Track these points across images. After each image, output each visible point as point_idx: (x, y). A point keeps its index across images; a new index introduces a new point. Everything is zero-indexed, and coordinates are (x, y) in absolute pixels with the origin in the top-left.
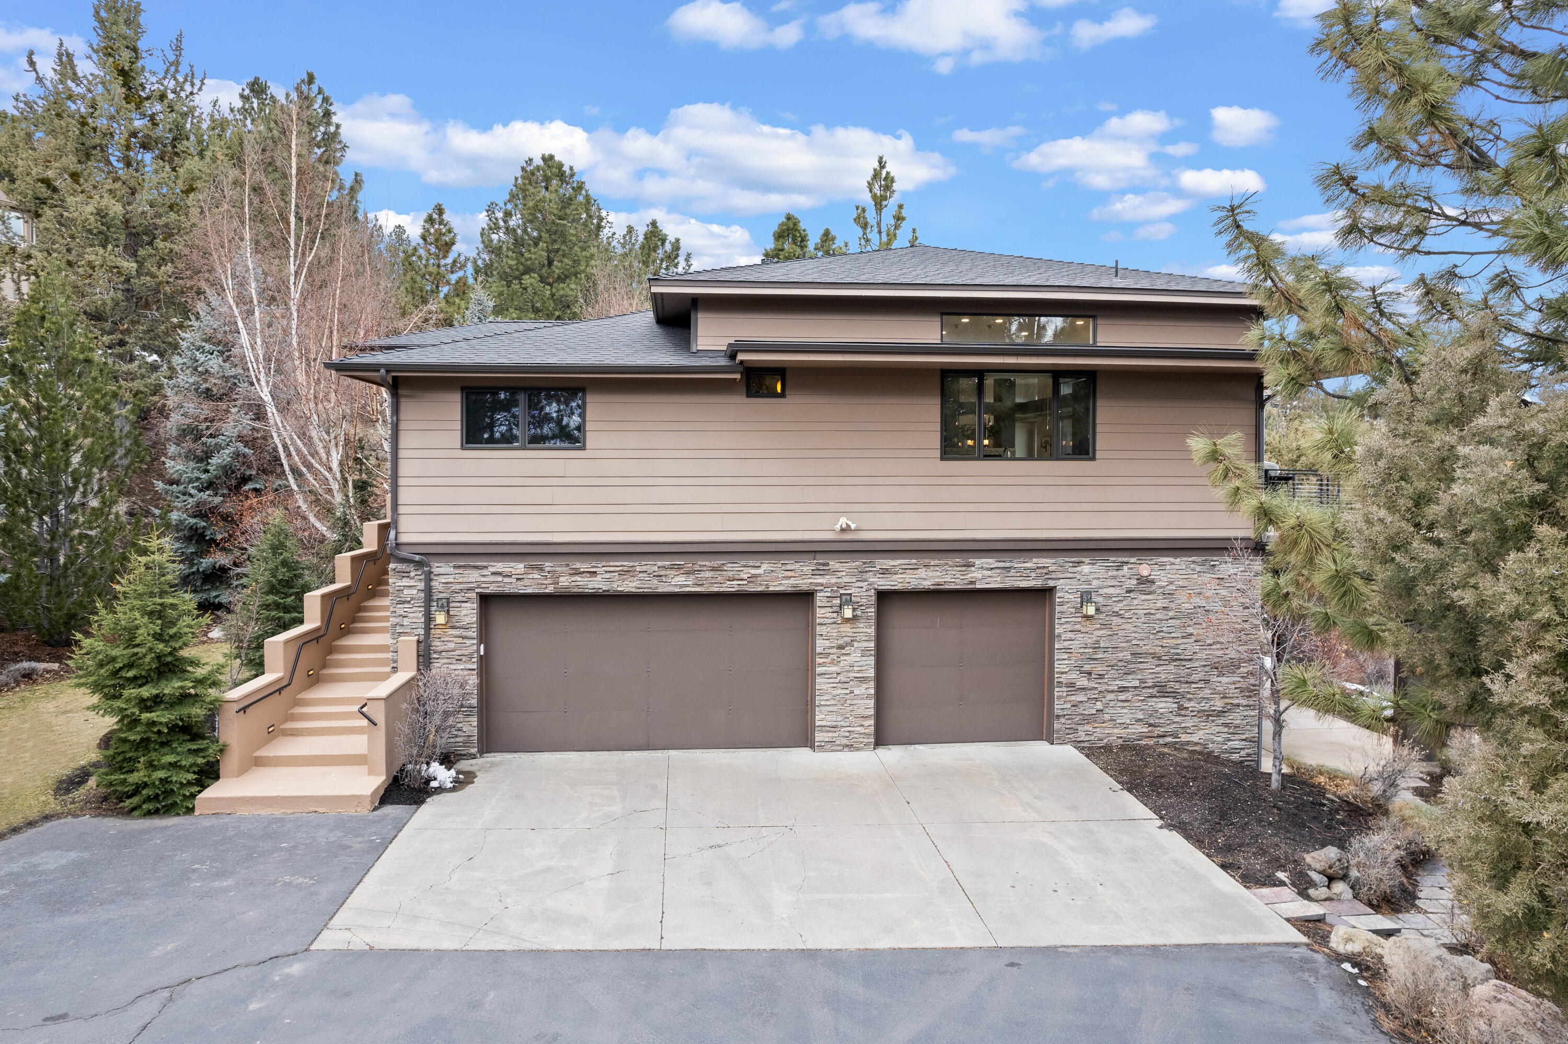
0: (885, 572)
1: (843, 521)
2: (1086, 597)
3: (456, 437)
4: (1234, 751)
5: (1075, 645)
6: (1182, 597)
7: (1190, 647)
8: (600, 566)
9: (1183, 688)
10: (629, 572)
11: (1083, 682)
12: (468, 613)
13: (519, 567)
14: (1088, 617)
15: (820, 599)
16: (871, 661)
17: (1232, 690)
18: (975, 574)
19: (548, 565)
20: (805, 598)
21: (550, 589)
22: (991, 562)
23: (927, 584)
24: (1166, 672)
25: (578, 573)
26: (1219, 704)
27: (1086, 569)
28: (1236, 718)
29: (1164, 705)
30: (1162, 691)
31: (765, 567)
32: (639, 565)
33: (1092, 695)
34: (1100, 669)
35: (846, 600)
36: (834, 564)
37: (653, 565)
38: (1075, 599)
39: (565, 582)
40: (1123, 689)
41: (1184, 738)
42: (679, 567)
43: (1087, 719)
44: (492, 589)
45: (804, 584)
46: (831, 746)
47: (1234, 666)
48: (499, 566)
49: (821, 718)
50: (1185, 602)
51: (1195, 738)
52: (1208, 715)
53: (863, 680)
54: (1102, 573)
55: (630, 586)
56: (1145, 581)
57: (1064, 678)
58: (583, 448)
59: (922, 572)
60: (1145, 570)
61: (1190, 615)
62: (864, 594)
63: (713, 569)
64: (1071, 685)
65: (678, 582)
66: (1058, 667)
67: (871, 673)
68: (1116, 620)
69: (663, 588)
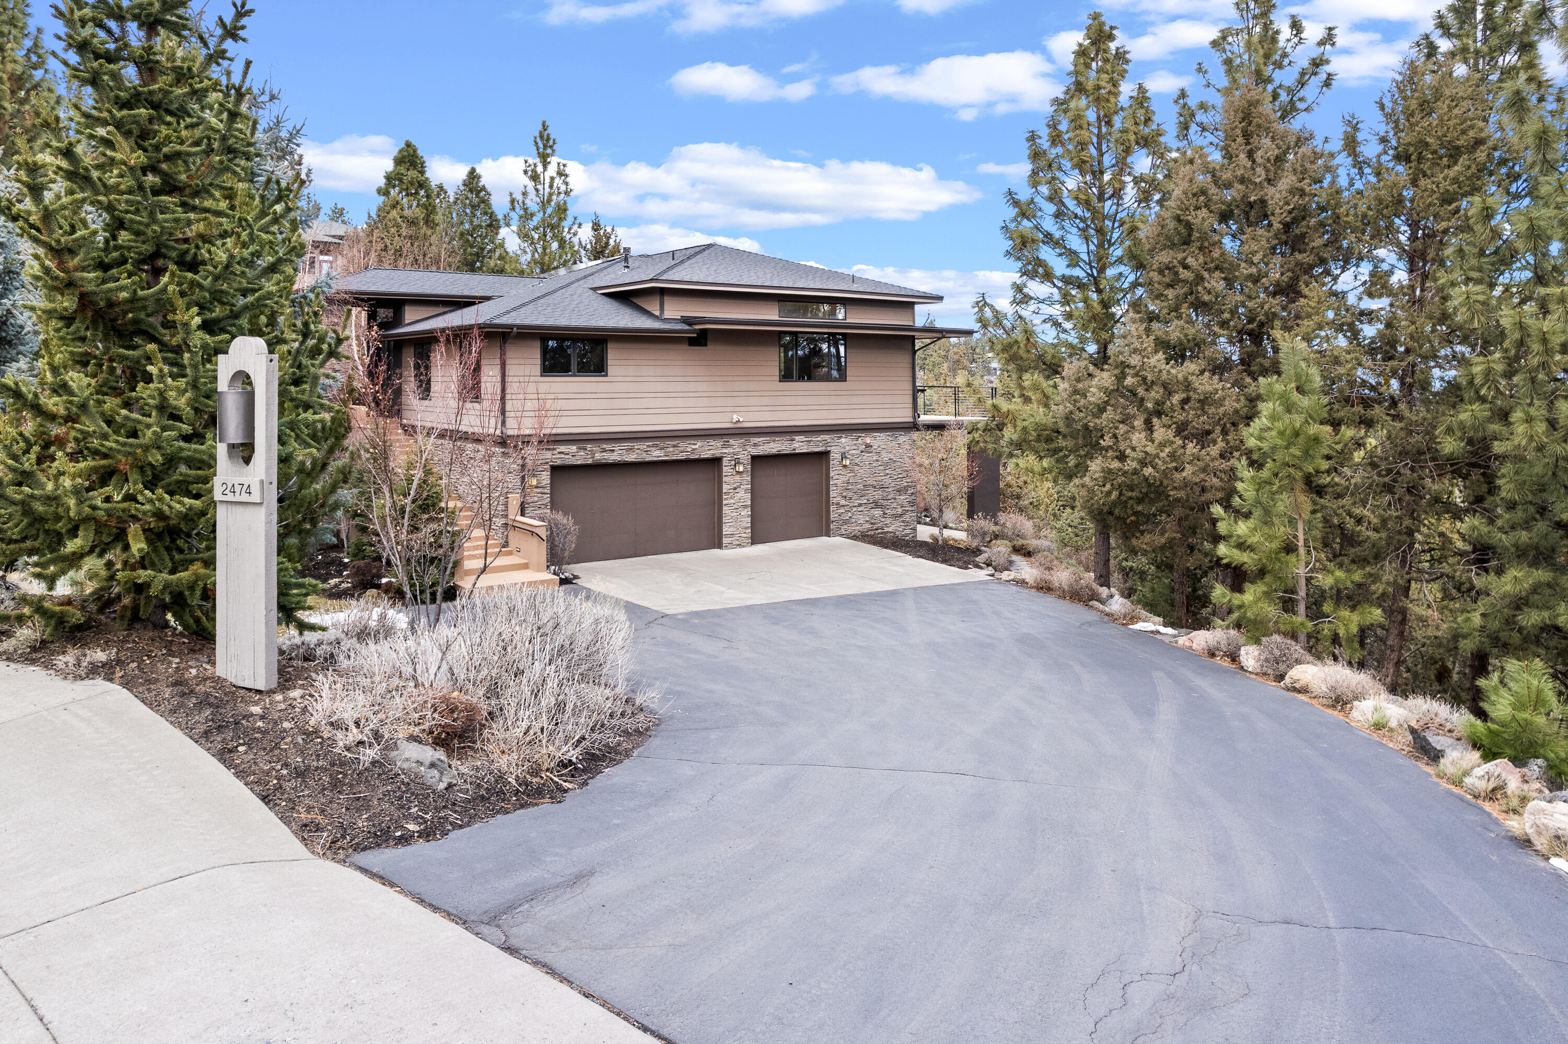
0: (755, 445)
1: (735, 417)
2: (843, 456)
3: (537, 369)
4: (907, 535)
5: (839, 482)
6: (884, 454)
7: (887, 481)
8: (617, 447)
9: (885, 503)
10: (631, 450)
11: (843, 502)
12: (545, 478)
13: (574, 448)
14: (845, 466)
15: (725, 462)
16: (749, 495)
17: (905, 504)
18: (796, 445)
19: (589, 446)
20: (716, 462)
21: (590, 461)
22: (802, 438)
23: (774, 451)
24: (878, 495)
25: (604, 451)
26: (900, 511)
27: (843, 440)
28: (907, 517)
29: (877, 512)
30: (877, 505)
31: (699, 444)
32: (637, 445)
33: (847, 508)
34: (850, 494)
35: (737, 462)
36: (732, 442)
37: (643, 445)
38: (838, 456)
39: (598, 456)
40: (860, 505)
41: (886, 529)
42: (657, 446)
43: (846, 522)
44: (559, 462)
45: (717, 453)
46: (731, 546)
47: (905, 489)
48: (562, 448)
49: (726, 530)
50: (885, 456)
51: (890, 529)
52: (896, 517)
53: (745, 507)
54: (850, 443)
55: (631, 458)
56: (868, 446)
57: (835, 500)
58: (606, 375)
59: (772, 445)
60: (868, 440)
61: (887, 464)
62: (745, 457)
63: (674, 446)
64: (838, 504)
65: (657, 454)
66: (832, 494)
67: (749, 503)
68: (857, 468)
69: (648, 459)
